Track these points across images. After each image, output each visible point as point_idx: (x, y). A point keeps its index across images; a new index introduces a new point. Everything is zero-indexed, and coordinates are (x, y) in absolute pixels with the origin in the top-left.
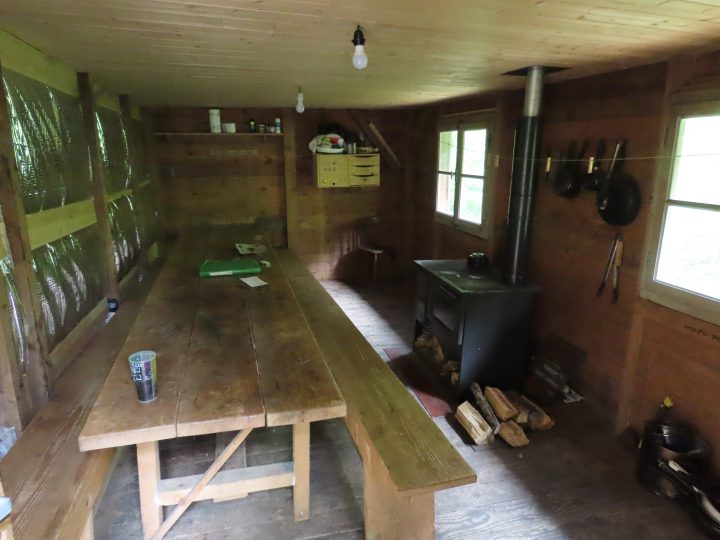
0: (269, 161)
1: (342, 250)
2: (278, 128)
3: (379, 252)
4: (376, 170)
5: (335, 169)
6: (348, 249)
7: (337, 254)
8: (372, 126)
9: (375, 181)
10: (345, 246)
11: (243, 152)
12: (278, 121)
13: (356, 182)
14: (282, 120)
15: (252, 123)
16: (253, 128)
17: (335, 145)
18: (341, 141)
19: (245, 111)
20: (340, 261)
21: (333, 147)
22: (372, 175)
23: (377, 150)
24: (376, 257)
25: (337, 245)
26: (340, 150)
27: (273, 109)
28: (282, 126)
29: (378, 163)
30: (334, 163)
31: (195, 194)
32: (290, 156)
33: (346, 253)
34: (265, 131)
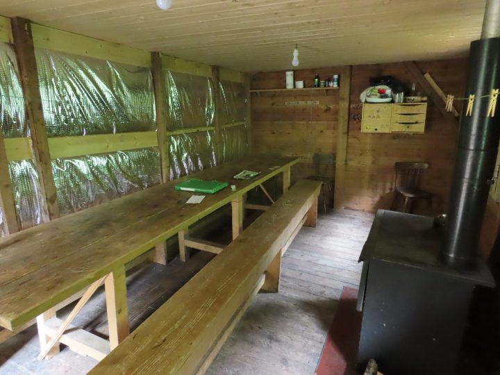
0: (328, 110)
1: (384, 189)
2: (335, 83)
3: (411, 196)
4: (422, 118)
5: (378, 117)
6: (391, 189)
7: (380, 192)
8: (427, 76)
9: (420, 128)
10: (388, 185)
11: (309, 103)
12: (336, 77)
13: (398, 128)
14: (339, 76)
15: (316, 80)
16: (316, 84)
17: (382, 94)
18: (389, 91)
19: (313, 70)
20: (381, 198)
21: (382, 97)
22: (416, 123)
23: (425, 99)
24: (407, 199)
25: (380, 184)
26: (388, 100)
27: (333, 68)
28: (338, 80)
29: (425, 112)
30: (378, 111)
31: (273, 133)
32: (344, 105)
33: (388, 191)
34: (325, 86)
